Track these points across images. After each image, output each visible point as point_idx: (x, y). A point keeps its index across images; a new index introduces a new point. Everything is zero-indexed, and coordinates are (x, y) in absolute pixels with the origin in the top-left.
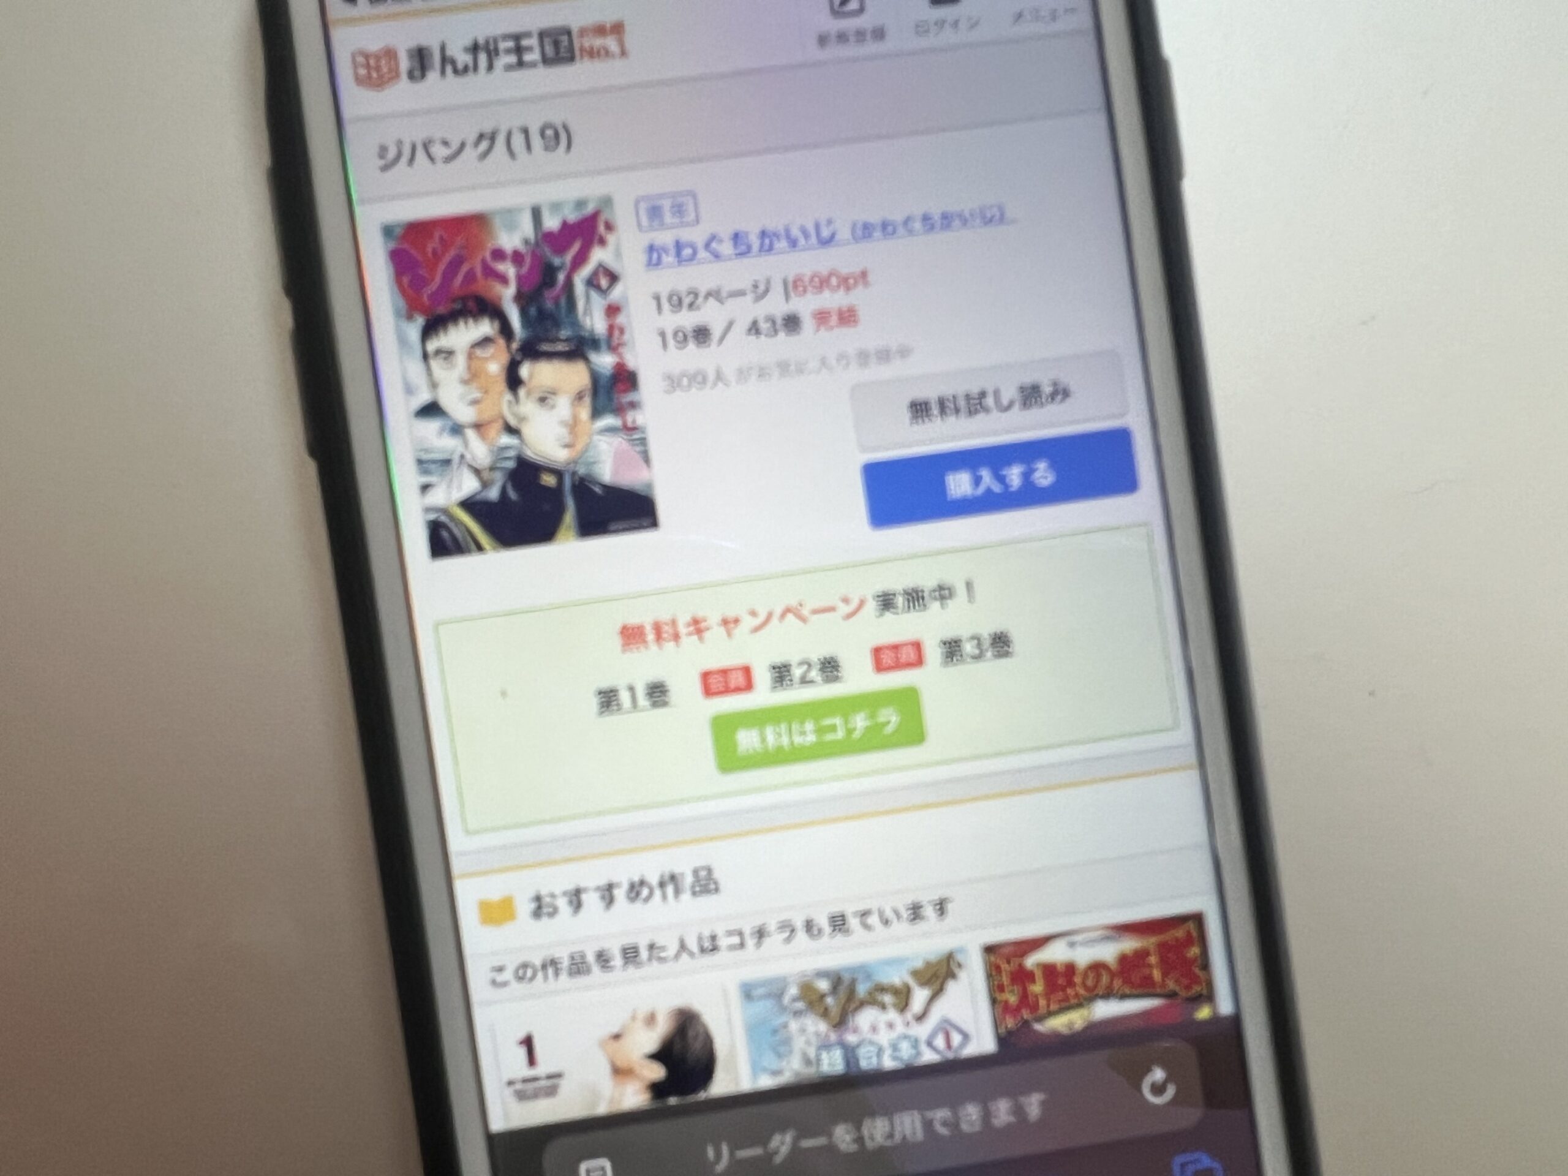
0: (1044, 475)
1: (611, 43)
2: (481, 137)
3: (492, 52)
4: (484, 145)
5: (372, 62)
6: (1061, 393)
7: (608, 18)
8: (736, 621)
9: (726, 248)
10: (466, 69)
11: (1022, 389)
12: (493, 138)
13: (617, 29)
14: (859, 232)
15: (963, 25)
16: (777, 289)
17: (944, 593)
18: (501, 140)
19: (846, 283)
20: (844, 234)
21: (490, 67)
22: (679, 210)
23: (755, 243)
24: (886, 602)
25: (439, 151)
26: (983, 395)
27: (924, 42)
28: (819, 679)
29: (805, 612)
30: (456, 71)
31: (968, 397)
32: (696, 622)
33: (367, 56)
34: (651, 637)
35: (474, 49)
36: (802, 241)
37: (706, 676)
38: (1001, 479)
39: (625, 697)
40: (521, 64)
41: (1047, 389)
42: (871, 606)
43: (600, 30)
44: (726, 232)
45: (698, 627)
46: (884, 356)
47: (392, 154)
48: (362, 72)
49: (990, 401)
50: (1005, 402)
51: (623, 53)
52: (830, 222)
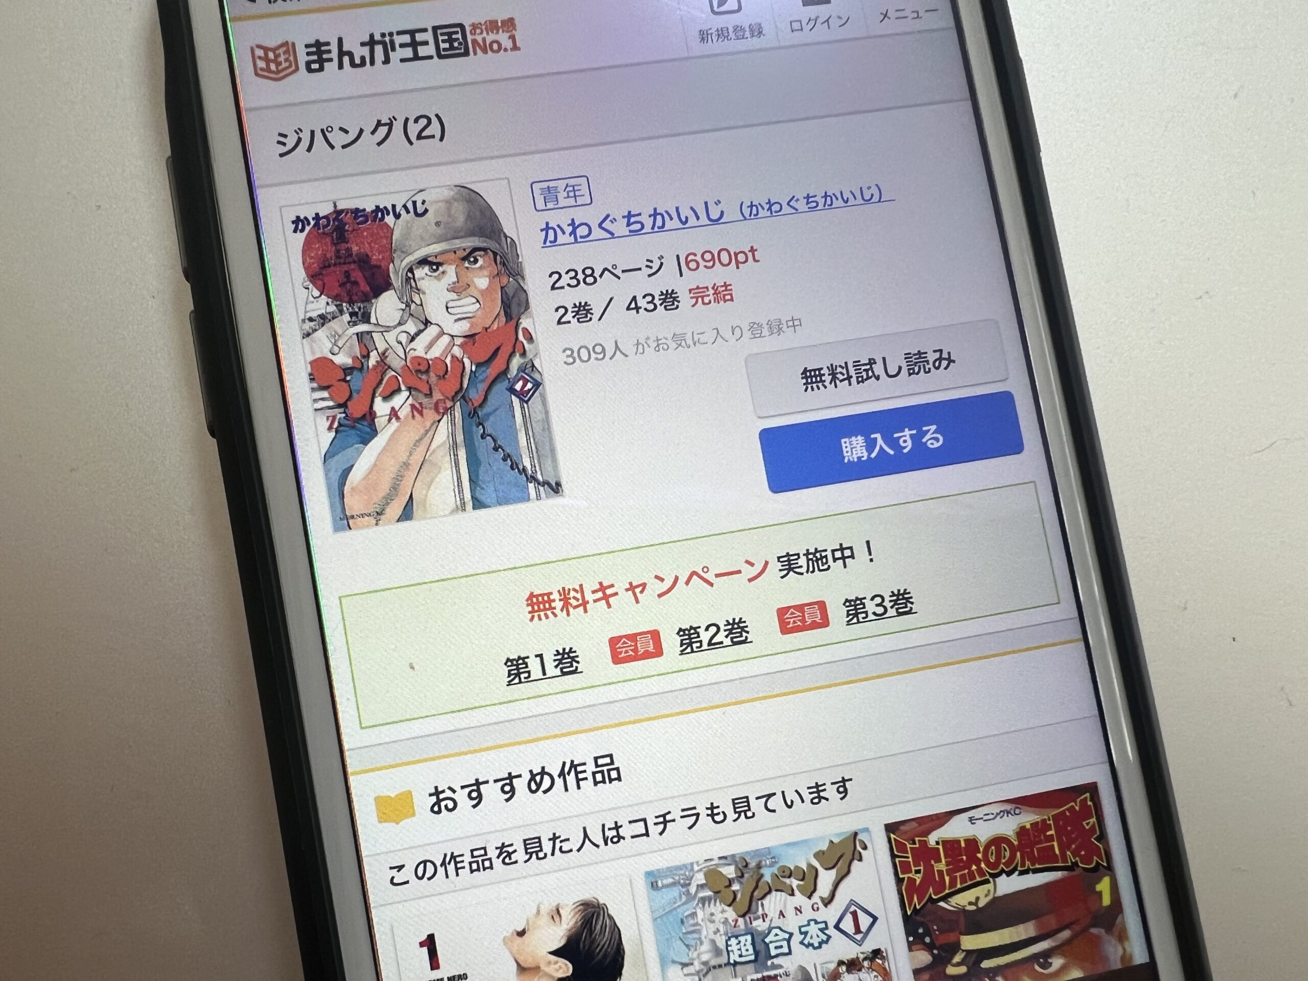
0: (933, 439)
1: (503, 38)
2: (379, 124)
3: (389, 47)
4: (383, 130)
5: (271, 55)
6: (945, 360)
7: (500, 17)
8: (644, 585)
9: (620, 228)
10: (363, 63)
11: (908, 356)
12: (390, 125)
13: (509, 24)
14: (746, 212)
15: (834, 22)
16: (670, 265)
17: (844, 554)
18: (398, 126)
19: (736, 259)
20: (732, 214)
21: (387, 61)
22: (573, 192)
23: (648, 223)
24: (789, 564)
25: (337, 138)
26: (872, 362)
27: (798, 38)
28: (727, 641)
29: (710, 576)
30: (353, 64)
31: (857, 364)
32: (602, 588)
33: (266, 50)
34: (558, 604)
35: (371, 43)
36: (692, 221)
37: (614, 642)
38: (893, 443)
39: (534, 665)
40: (416, 57)
41: (931, 357)
42: (775, 567)
43: (493, 26)
44: (619, 213)
45: (605, 593)
46: (776, 328)
47: (291, 142)
48: (261, 64)
49: (878, 369)
50: (892, 370)
51: (515, 48)
52: (718, 203)
